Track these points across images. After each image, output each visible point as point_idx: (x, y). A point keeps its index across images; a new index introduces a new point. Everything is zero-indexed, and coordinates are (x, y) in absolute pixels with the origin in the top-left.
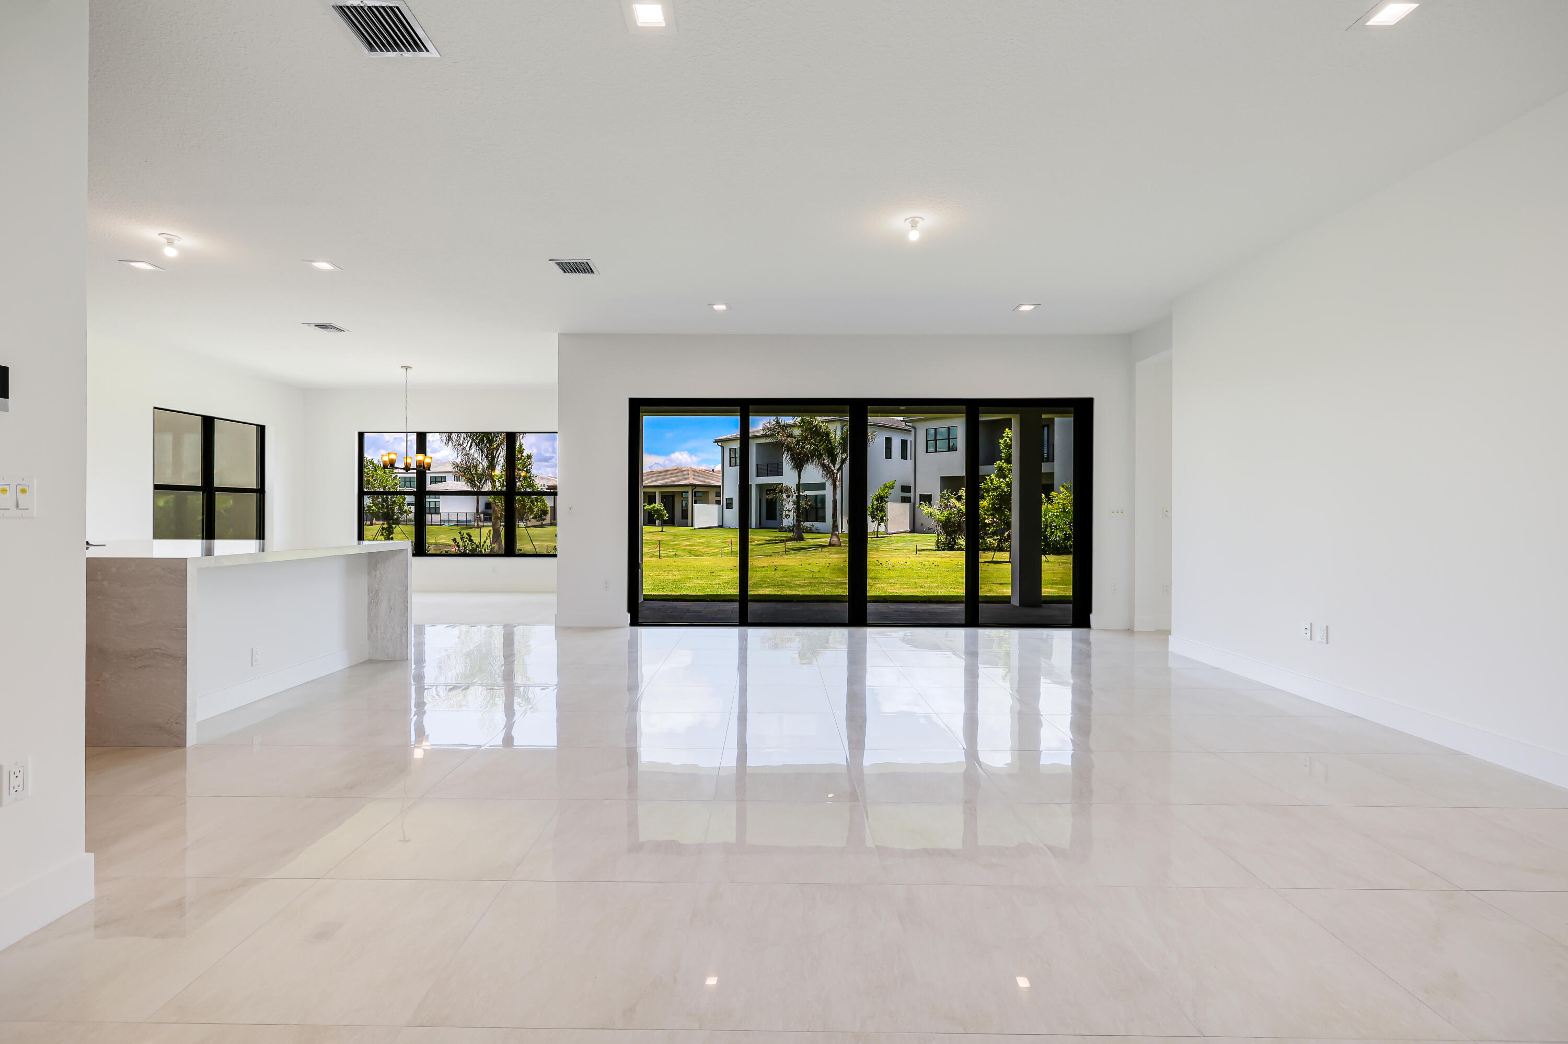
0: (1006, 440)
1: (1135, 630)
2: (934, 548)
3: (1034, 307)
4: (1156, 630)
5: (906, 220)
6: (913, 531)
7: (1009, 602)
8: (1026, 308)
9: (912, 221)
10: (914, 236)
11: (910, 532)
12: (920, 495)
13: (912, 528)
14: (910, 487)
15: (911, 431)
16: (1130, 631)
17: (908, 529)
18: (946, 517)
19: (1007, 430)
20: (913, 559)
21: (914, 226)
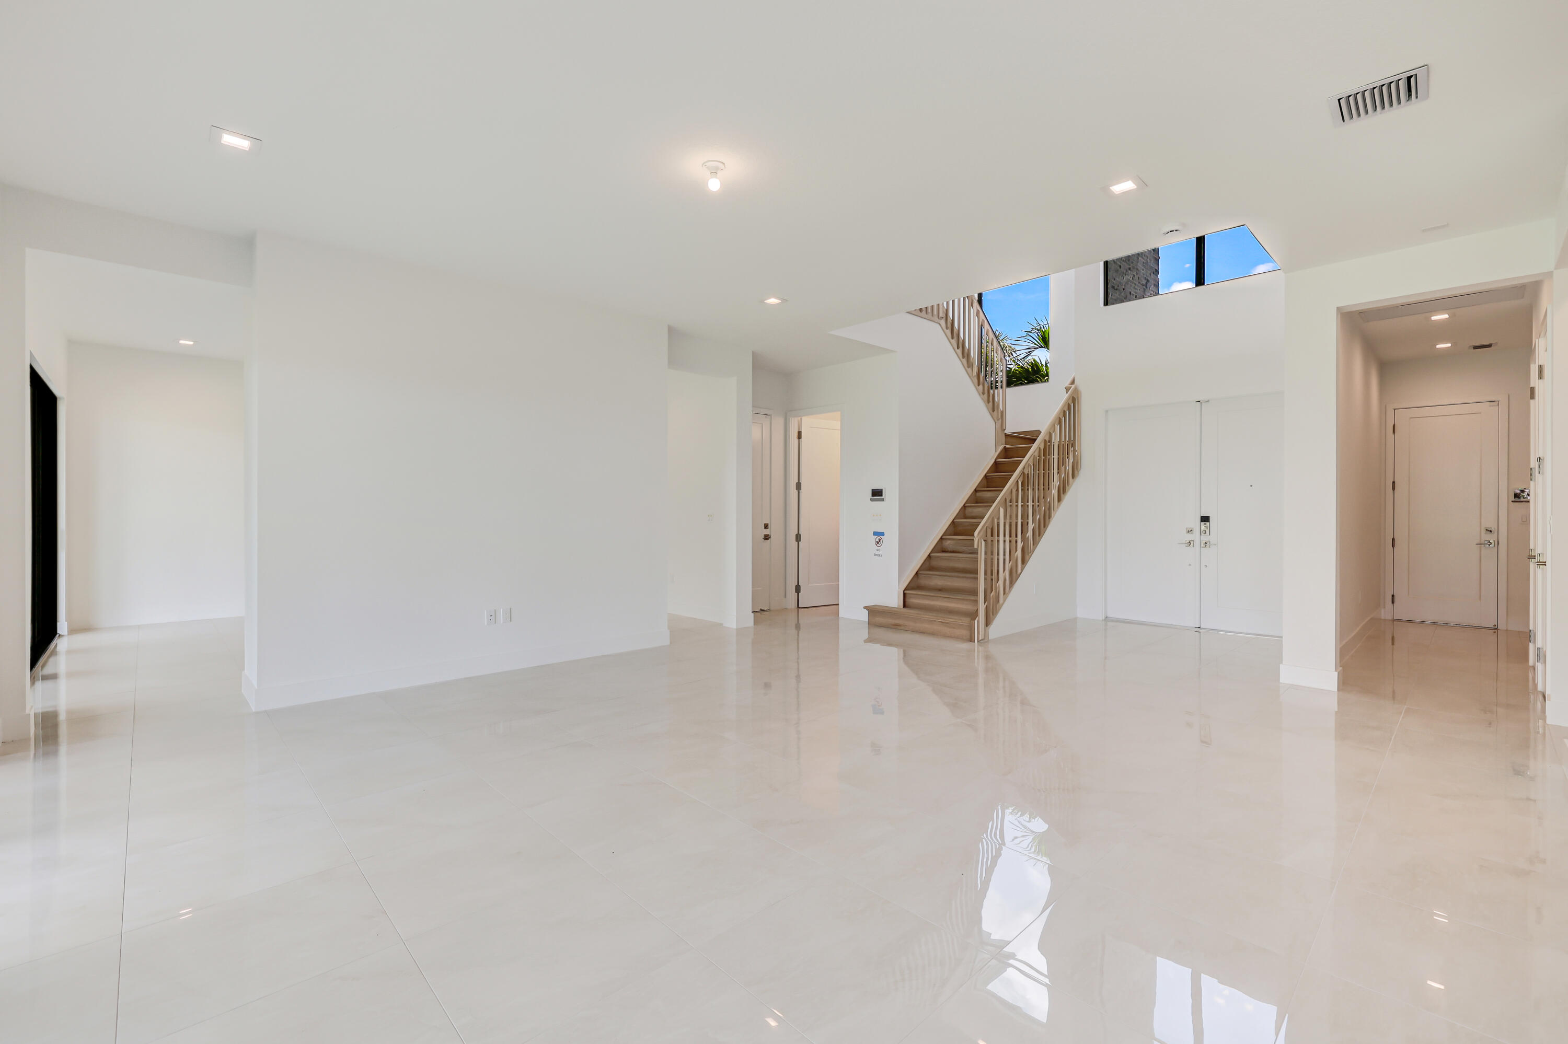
10: (714, 185)
21: (714, 173)
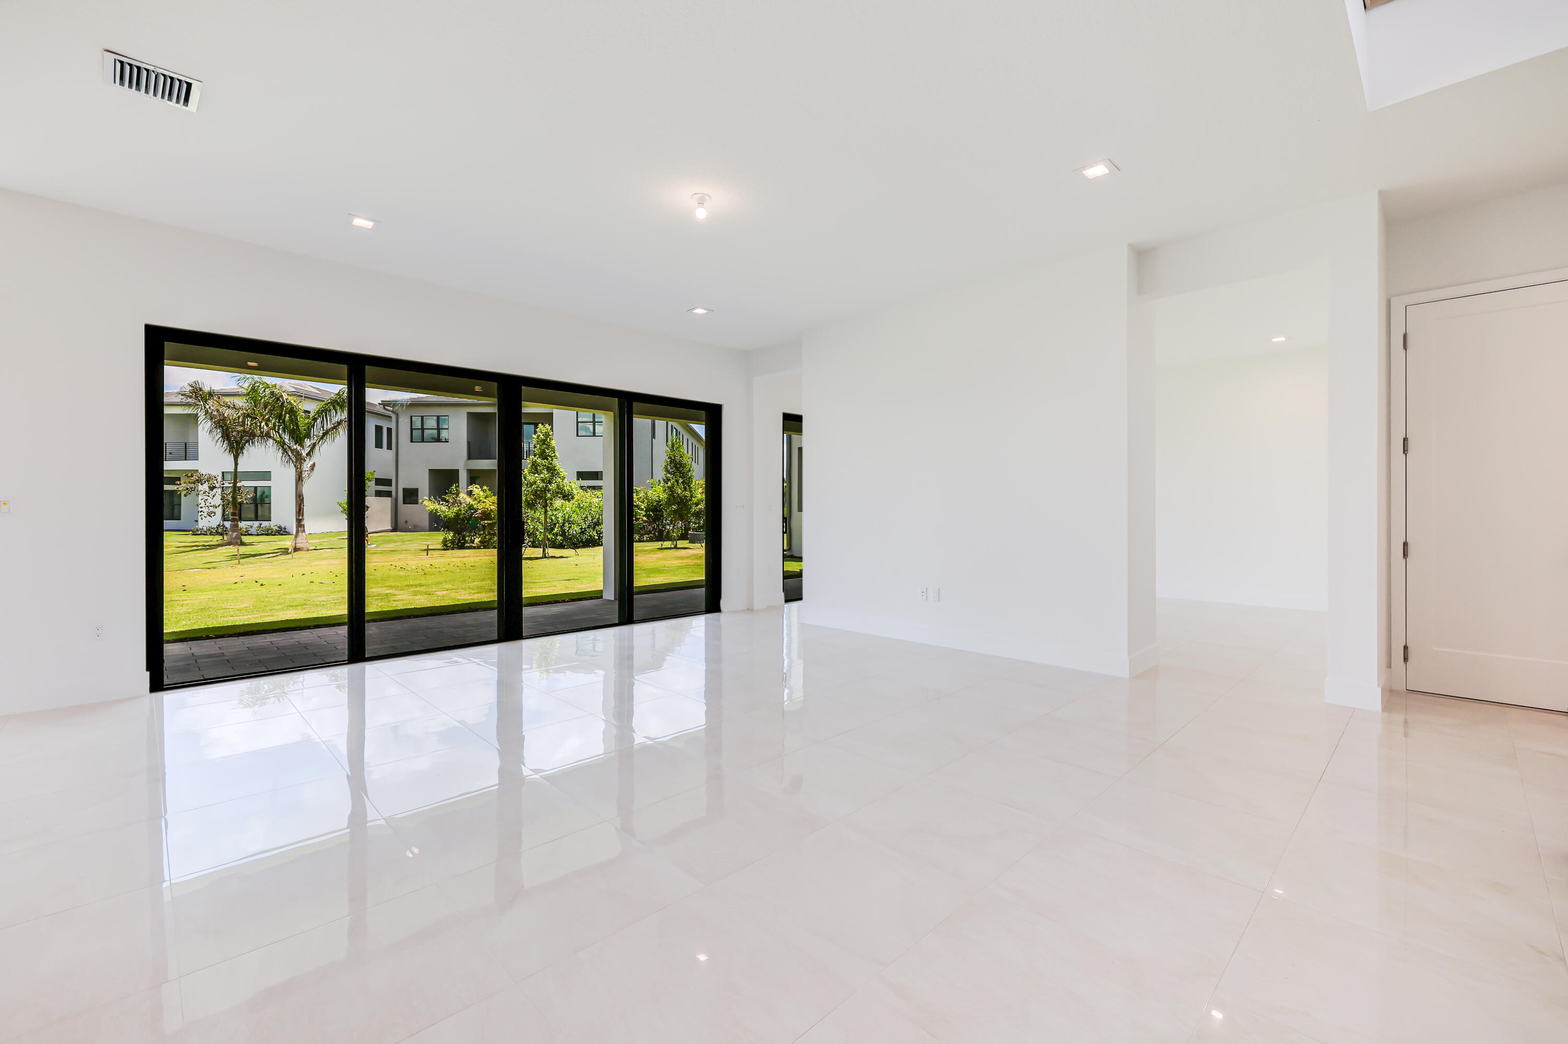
0: (540, 435)
1: (755, 608)
2: (440, 547)
3: (707, 311)
4: (768, 607)
5: (692, 195)
6: (395, 529)
7: (601, 597)
8: (699, 311)
9: (701, 197)
10: (701, 214)
11: (392, 531)
12: (404, 489)
13: (394, 526)
14: (391, 480)
15: (391, 417)
16: (750, 610)
17: (390, 528)
18: (455, 513)
19: (540, 425)
20: (425, 561)
21: (701, 203)
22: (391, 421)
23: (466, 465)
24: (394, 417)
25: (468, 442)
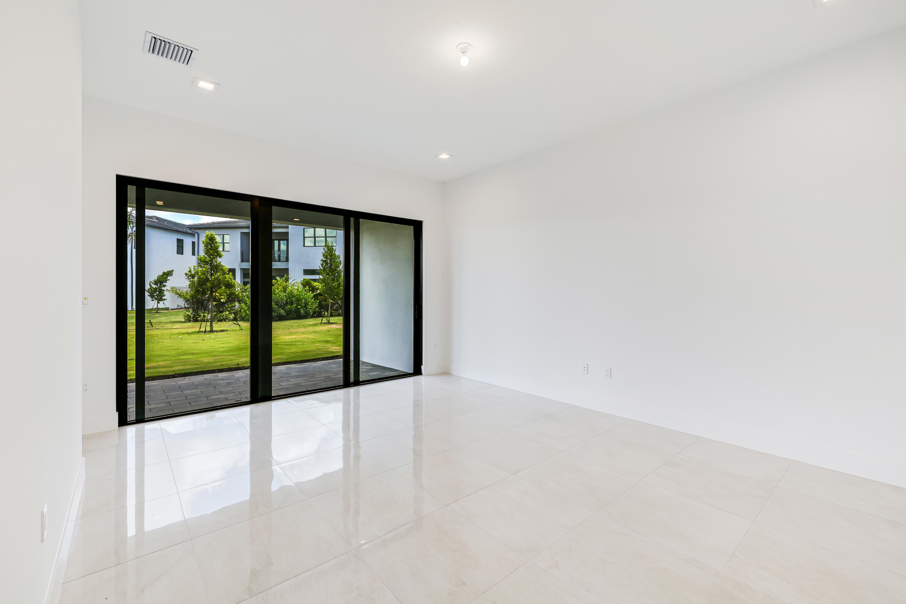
22: (195, 237)
23: (240, 265)
24: (196, 235)
25: (241, 251)
